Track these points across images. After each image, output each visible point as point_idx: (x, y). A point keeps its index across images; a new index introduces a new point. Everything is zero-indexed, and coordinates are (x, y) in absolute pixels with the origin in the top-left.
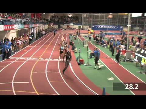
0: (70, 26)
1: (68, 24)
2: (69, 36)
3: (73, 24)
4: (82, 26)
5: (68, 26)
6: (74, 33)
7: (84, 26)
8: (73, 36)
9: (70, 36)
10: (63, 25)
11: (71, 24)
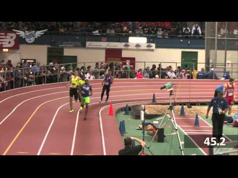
0: (125, 54)
1: (110, 39)
2: (122, 117)
3: (143, 41)
4: (201, 54)
5: (112, 54)
6: (154, 101)
7: (220, 54)
8: (147, 117)
9: (128, 119)
10: (84, 46)
11: (133, 40)
